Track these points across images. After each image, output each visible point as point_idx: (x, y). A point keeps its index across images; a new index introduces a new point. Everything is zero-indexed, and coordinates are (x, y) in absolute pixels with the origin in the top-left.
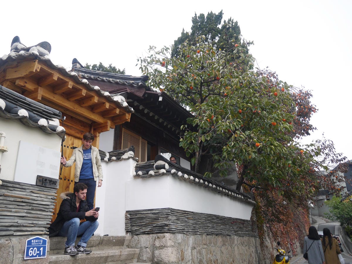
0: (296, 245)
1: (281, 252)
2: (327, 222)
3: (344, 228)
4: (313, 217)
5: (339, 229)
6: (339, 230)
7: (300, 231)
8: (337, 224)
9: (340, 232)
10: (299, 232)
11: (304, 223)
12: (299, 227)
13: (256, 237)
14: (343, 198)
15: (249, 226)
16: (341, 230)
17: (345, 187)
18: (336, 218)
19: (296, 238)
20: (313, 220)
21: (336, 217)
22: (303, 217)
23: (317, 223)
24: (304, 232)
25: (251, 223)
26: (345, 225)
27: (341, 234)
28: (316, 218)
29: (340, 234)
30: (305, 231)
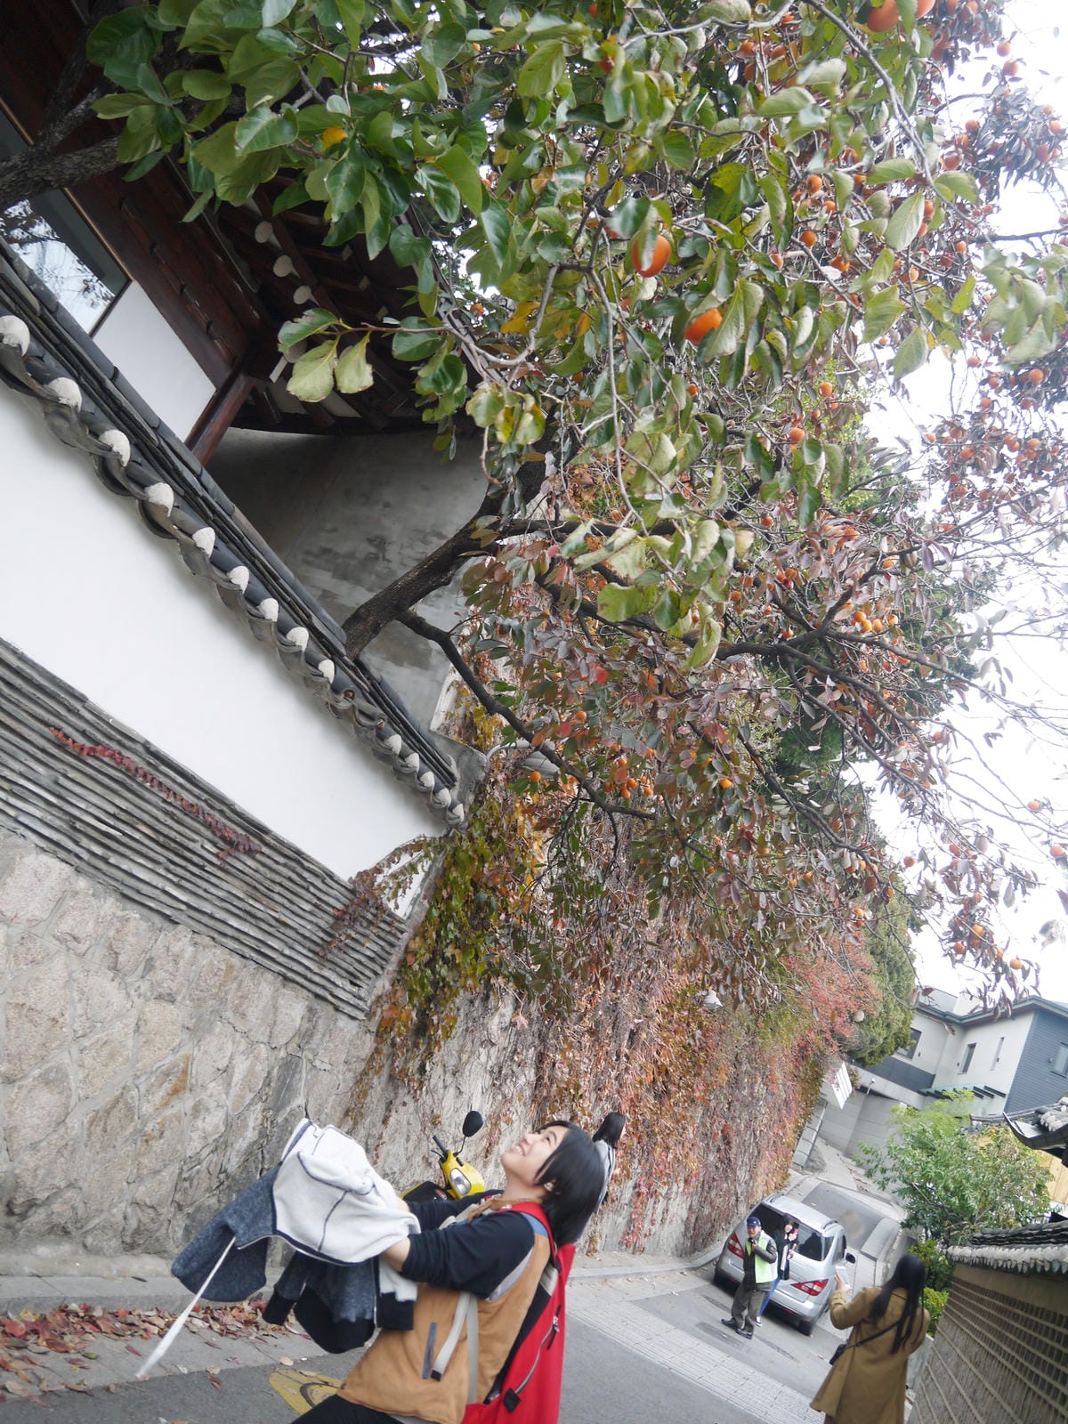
0: (666, 1210)
1: (458, 1180)
2: (862, 1190)
3: (911, 1241)
4: (820, 1145)
5: (889, 1238)
6: (889, 1242)
7: (727, 1163)
8: (894, 1215)
9: (886, 1248)
10: (719, 1165)
11: (763, 1143)
12: (728, 1143)
13: (337, 1009)
14: (975, 1123)
15: (308, 907)
16: (895, 1246)
17: (1003, 1095)
18: (900, 1185)
19: (686, 1181)
20: (813, 1156)
21: (905, 1182)
22: (776, 1117)
23: (822, 1177)
24: (742, 1174)
25: (336, 901)
26: (923, 1235)
27: (886, 1260)
28: (828, 1154)
29: (881, 1257)
30: (751, 1178)
